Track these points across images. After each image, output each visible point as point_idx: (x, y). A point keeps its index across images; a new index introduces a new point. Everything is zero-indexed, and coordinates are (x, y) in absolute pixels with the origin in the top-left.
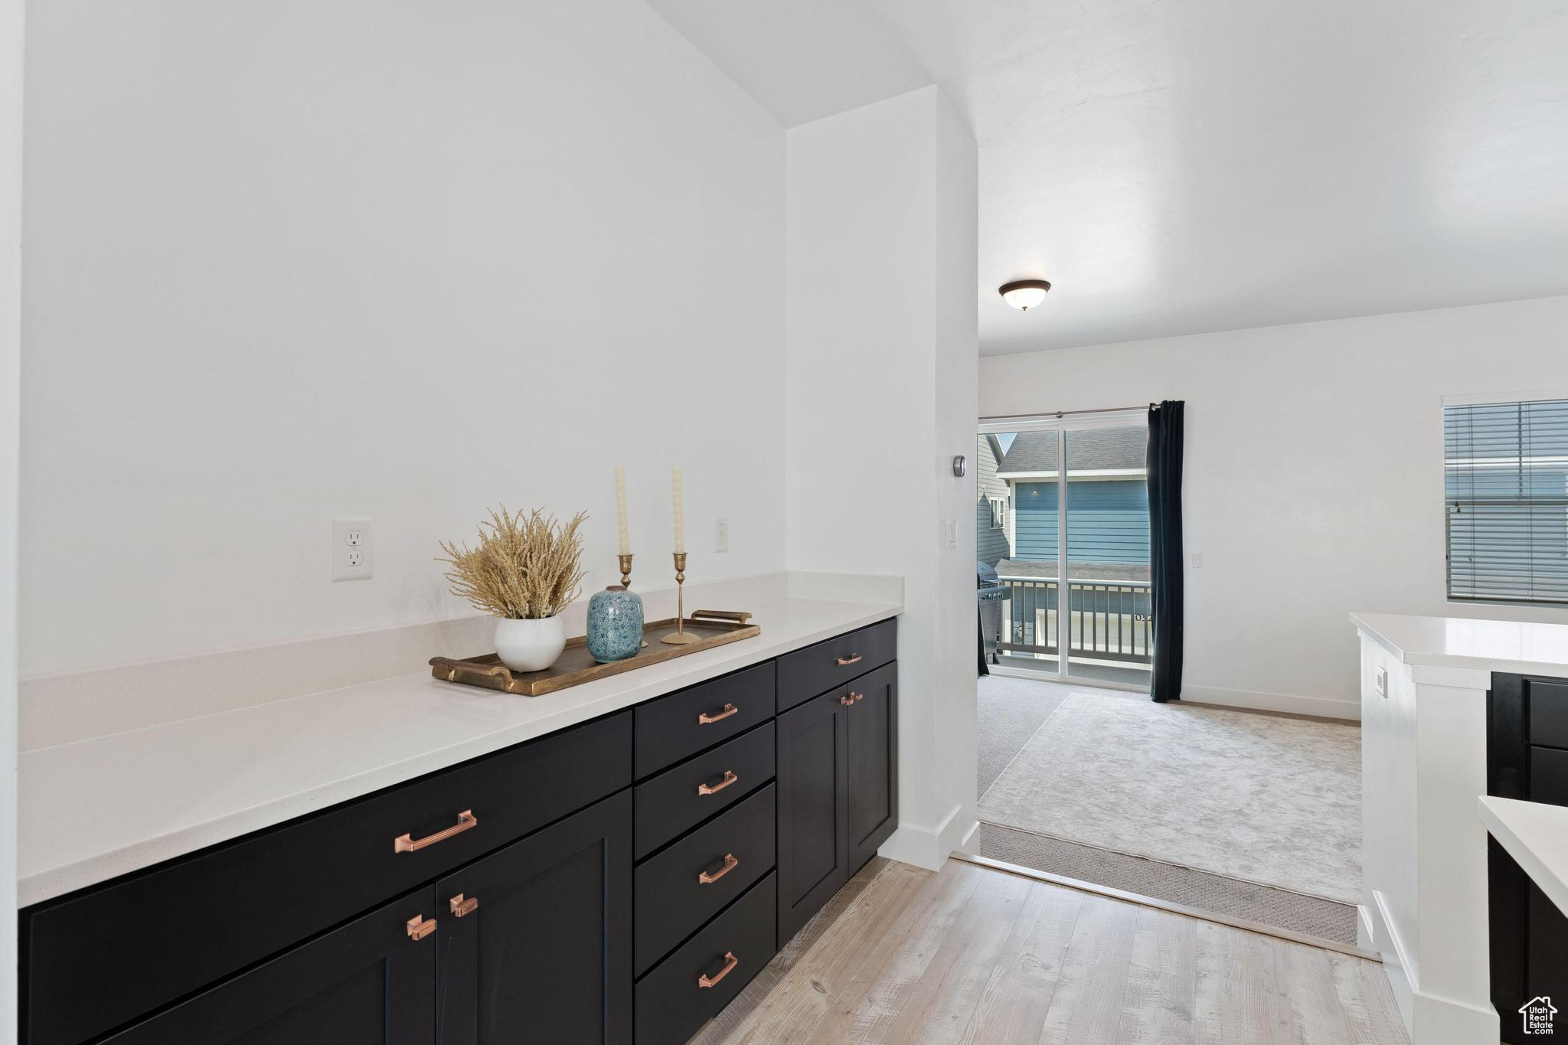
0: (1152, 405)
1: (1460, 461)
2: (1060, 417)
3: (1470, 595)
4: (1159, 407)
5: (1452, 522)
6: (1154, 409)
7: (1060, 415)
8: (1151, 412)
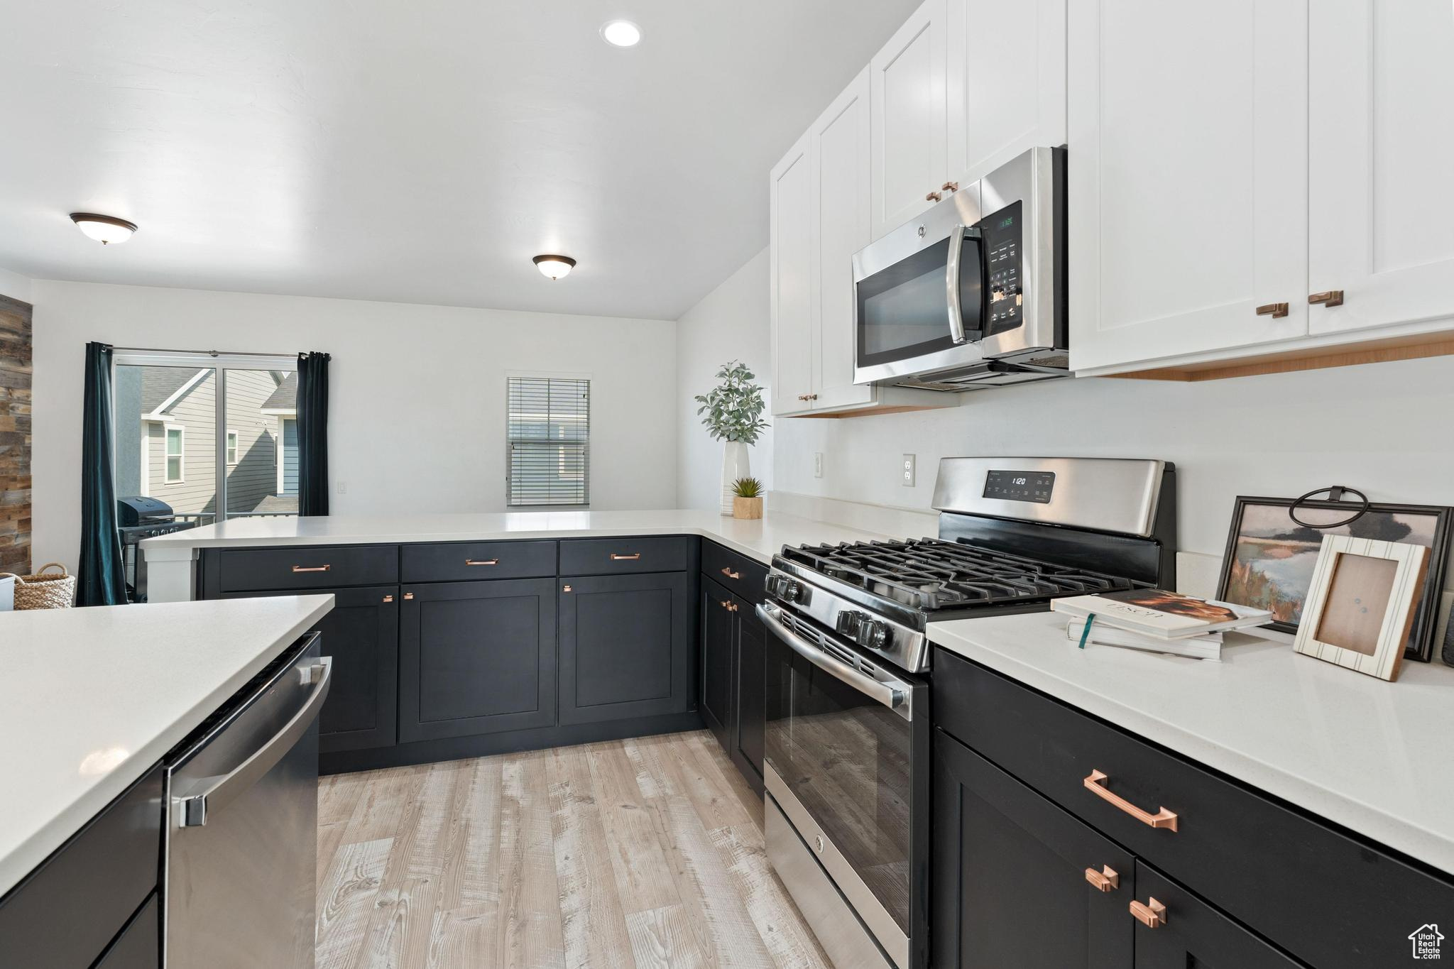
0: (300, 354)
1: (523, 415)
2: (215, 356)
3: (519, 504)
4: (308, 356)
5: (513, 455)
6: (304, 358)
7: (215, 354)
8: (300, 360)
